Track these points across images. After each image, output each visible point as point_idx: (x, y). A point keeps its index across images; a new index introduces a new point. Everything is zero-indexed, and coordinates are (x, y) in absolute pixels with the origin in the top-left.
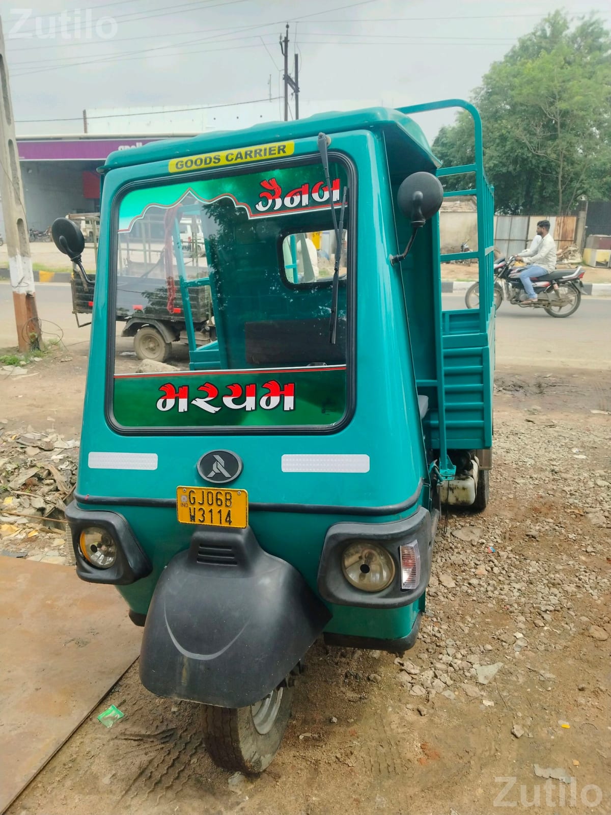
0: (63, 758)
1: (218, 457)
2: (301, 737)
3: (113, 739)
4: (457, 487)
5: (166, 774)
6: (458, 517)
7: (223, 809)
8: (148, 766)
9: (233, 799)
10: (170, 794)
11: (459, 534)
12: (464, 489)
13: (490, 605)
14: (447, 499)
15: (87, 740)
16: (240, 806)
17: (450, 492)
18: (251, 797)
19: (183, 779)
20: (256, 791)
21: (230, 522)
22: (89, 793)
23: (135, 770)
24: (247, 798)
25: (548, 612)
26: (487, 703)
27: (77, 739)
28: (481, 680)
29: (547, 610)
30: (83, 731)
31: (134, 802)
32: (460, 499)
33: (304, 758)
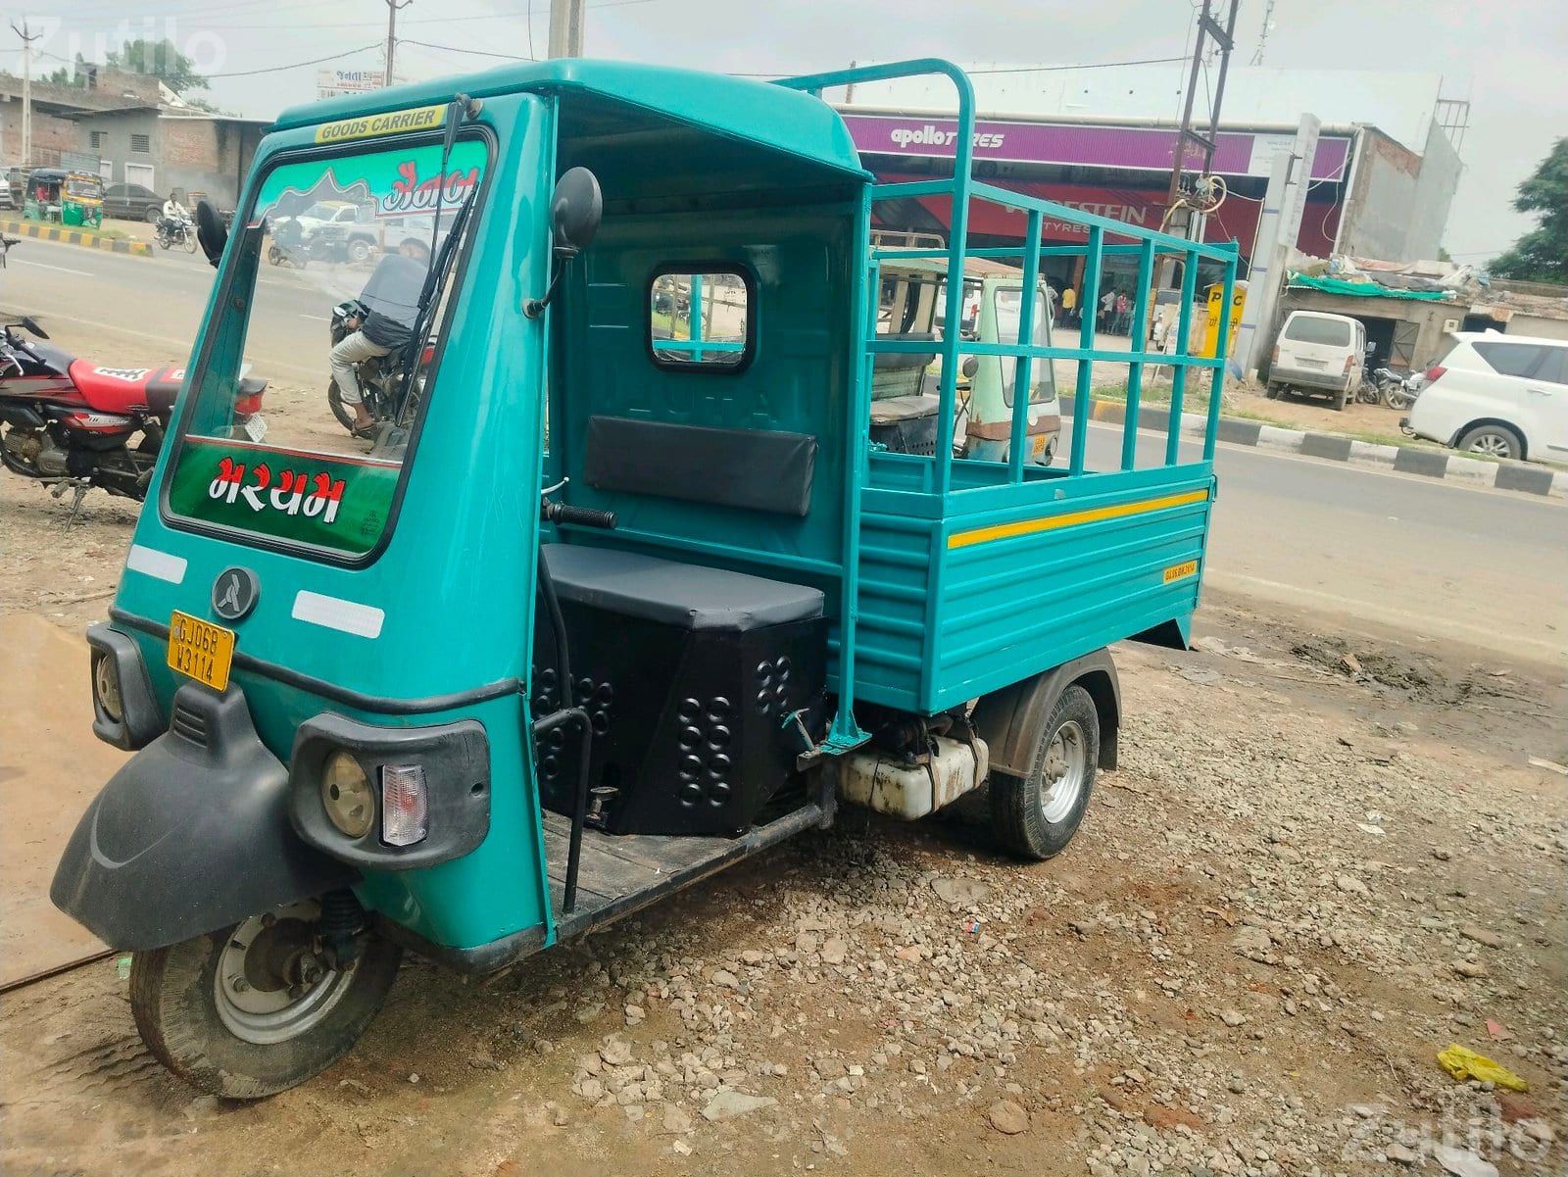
0: (30, 993)
1: (235, 578)
2: (343, 1083)
3: (111, 994)
4: (887, 781)
5: (130, 1061)
6: (978, 860)
7: (149, 1131)
8: (118, 1042)
9: (174, 1124)
10: (111, 1086)
11: (944, 889)
12: (898, 786)
13: (865, 1011)
14: (870, 800)
15: (79, 984)
16: (177, 1137)
17: (877, 787)
18: (202, 1131)
19: (143, 1075)
20: (216, 1126)
21: (210, 677)
22: (15, 1048)
23: (96, 1040)
24: (195, 1131)
25: (957, 1055)
26: (681, 1146)
27: (70, 977)
28: (710, 1112)
29: (957, 1051)
30: (85, 971)
31: (59, 1079)
32: (891, 805)
33: (317, 1110)
